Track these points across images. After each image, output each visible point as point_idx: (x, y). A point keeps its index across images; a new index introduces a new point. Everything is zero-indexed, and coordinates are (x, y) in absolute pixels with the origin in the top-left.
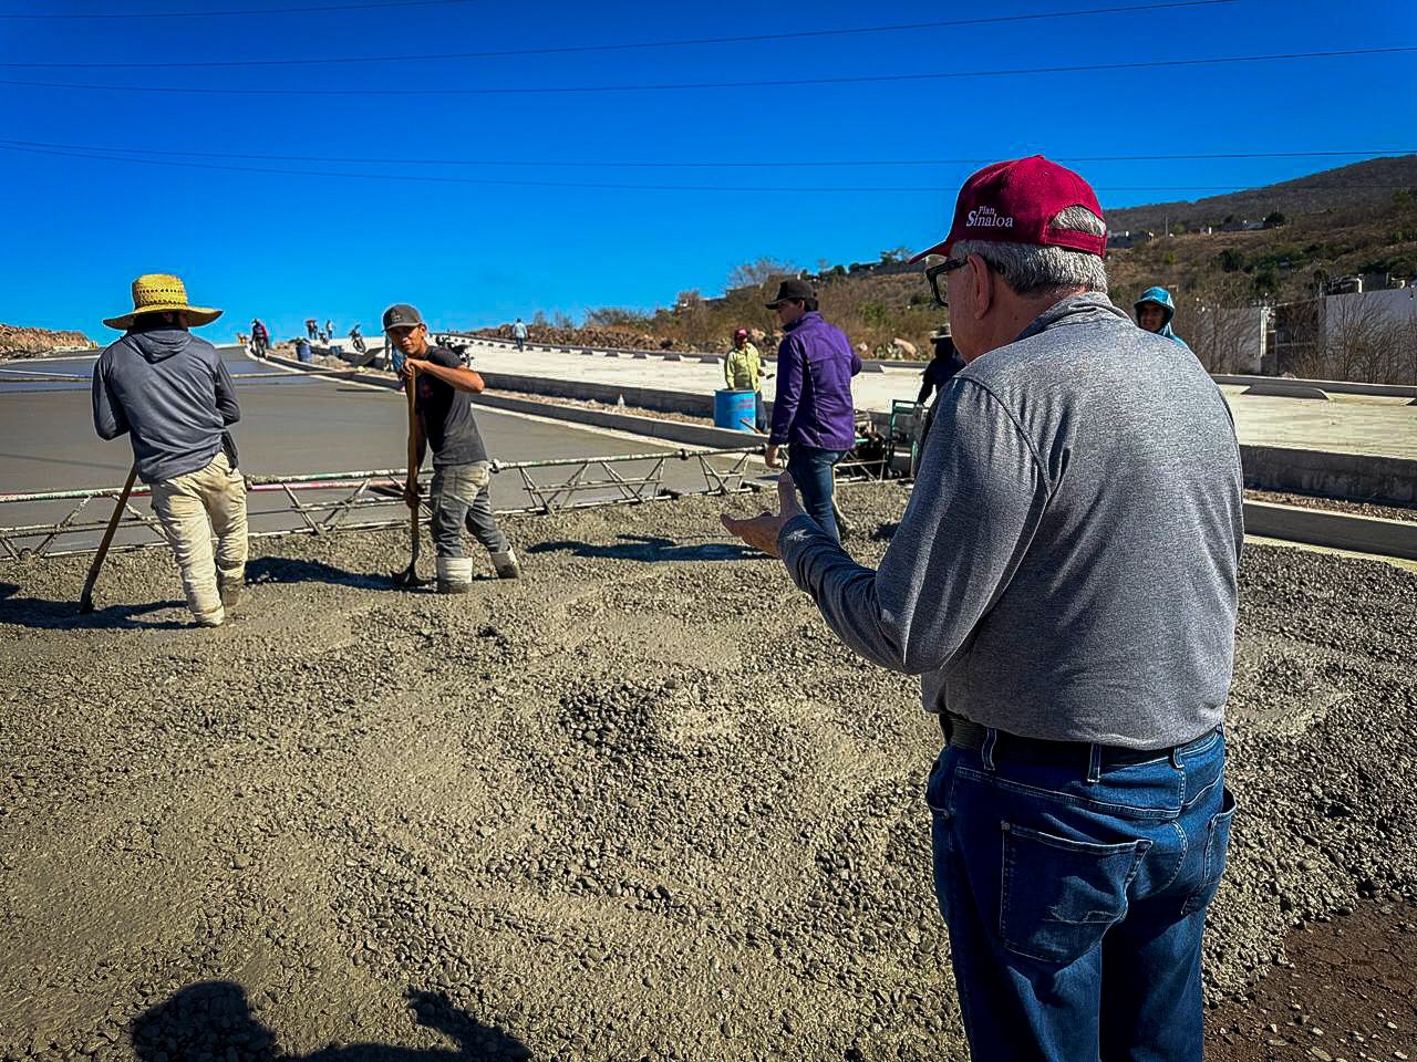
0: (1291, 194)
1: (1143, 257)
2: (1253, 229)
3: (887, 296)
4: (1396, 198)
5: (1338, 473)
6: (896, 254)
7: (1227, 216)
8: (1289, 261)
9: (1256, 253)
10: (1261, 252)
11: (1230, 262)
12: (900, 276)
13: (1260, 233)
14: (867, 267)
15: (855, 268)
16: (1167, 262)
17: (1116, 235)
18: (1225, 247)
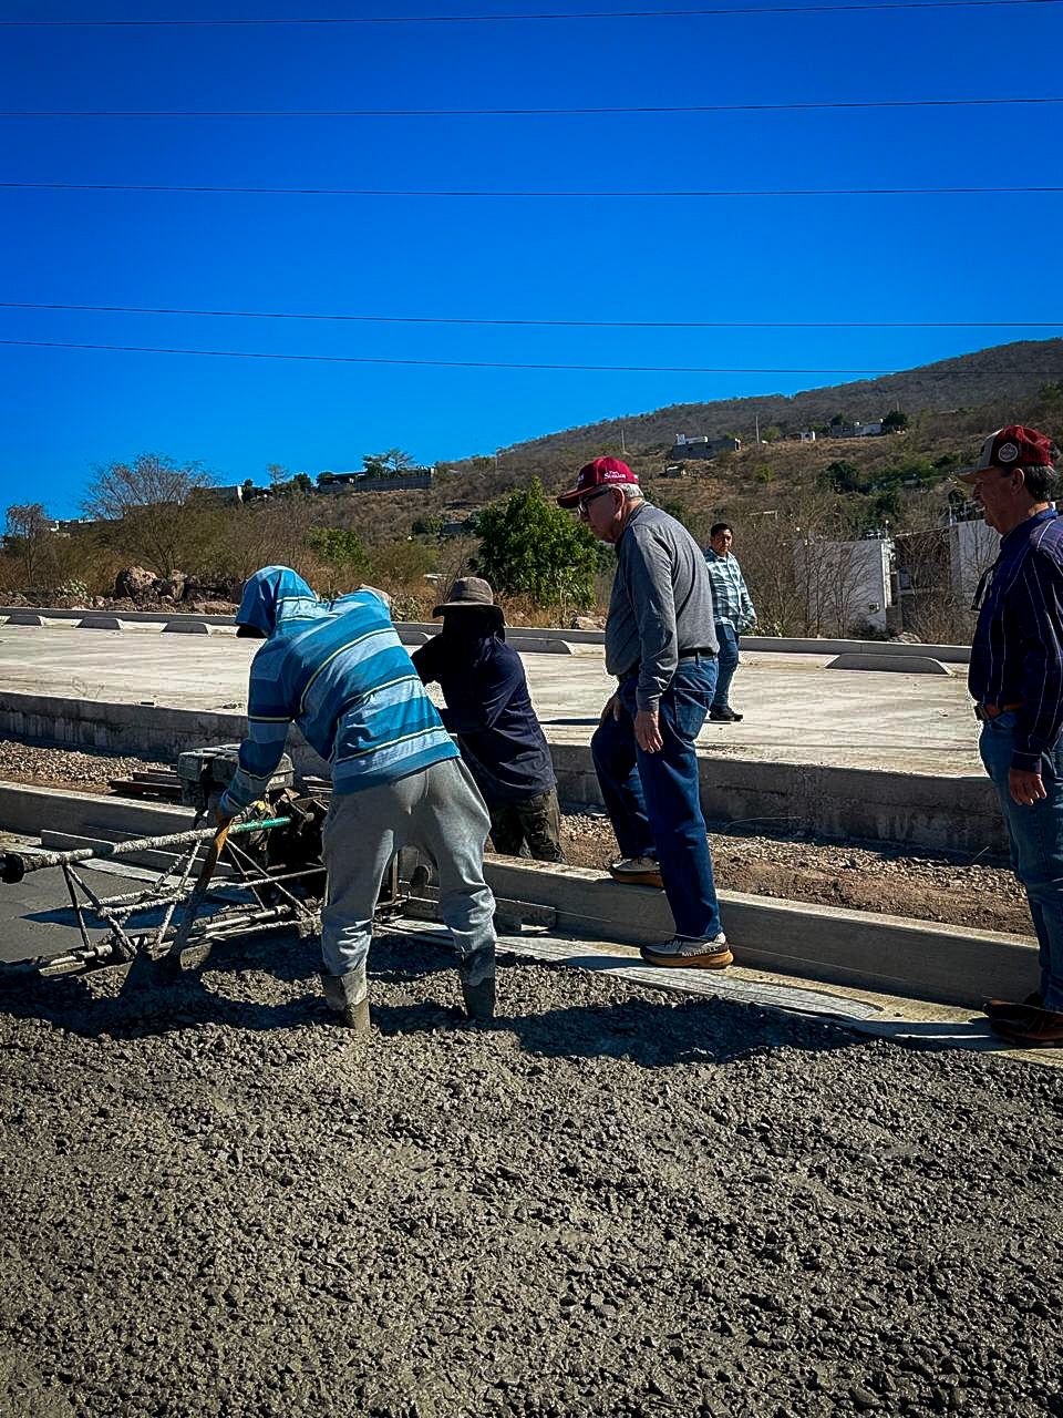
0: (913, 387)
1: (729, 472)
2: (868, 435)
3: (376, 520)
4: (1043, 393)
5: (932, 810)
6: (386, 460)
7: (834, 416)
8: (916, 477)
9: (873, 468)
10: (880, 465)
11: (841, 477)
12: (394, 493)
13: (878, 440)
14: (344, 479)
15: (325, 480)
16: (761, 480)
17: (691, 441)
18: (834, 459)
